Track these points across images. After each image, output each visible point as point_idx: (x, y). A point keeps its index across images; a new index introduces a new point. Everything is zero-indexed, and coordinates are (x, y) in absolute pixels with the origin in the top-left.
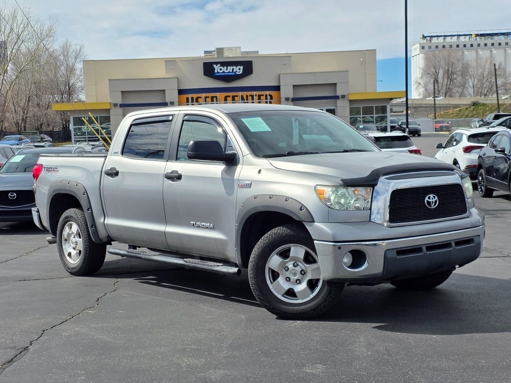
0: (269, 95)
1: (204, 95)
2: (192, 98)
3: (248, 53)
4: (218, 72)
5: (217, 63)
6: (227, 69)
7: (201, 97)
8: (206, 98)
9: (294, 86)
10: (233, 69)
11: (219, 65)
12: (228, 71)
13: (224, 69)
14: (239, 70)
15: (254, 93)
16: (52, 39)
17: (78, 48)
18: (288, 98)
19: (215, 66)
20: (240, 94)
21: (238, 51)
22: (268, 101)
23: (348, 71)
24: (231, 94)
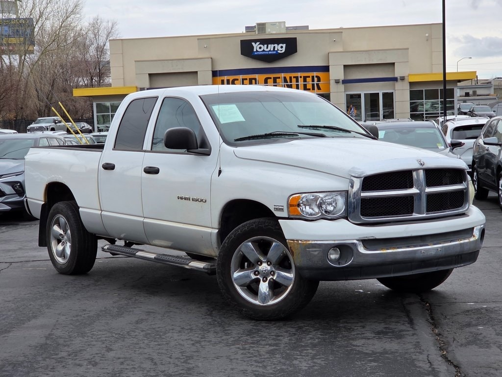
0: (316, 76)
1: (241, 77)
2: (228, 81)
3: (296, 28)
4: (257, 51)
5: (256, 41)
6: (267, 48)
8: (243, 80)
9: (345, 66)
10: (274, 47)
11: (258, 43)
12: (268, 49)
13: (264, 47)
14: (281, 48)
15: (299, 74)
16: (78, 16)
17: (110, 25)
18: (339, 80)
19: (253, 44)
20: (283, 75)
21: (283, 27)
22: (315, 83)
23: (408, 49)
24: (272, 76)
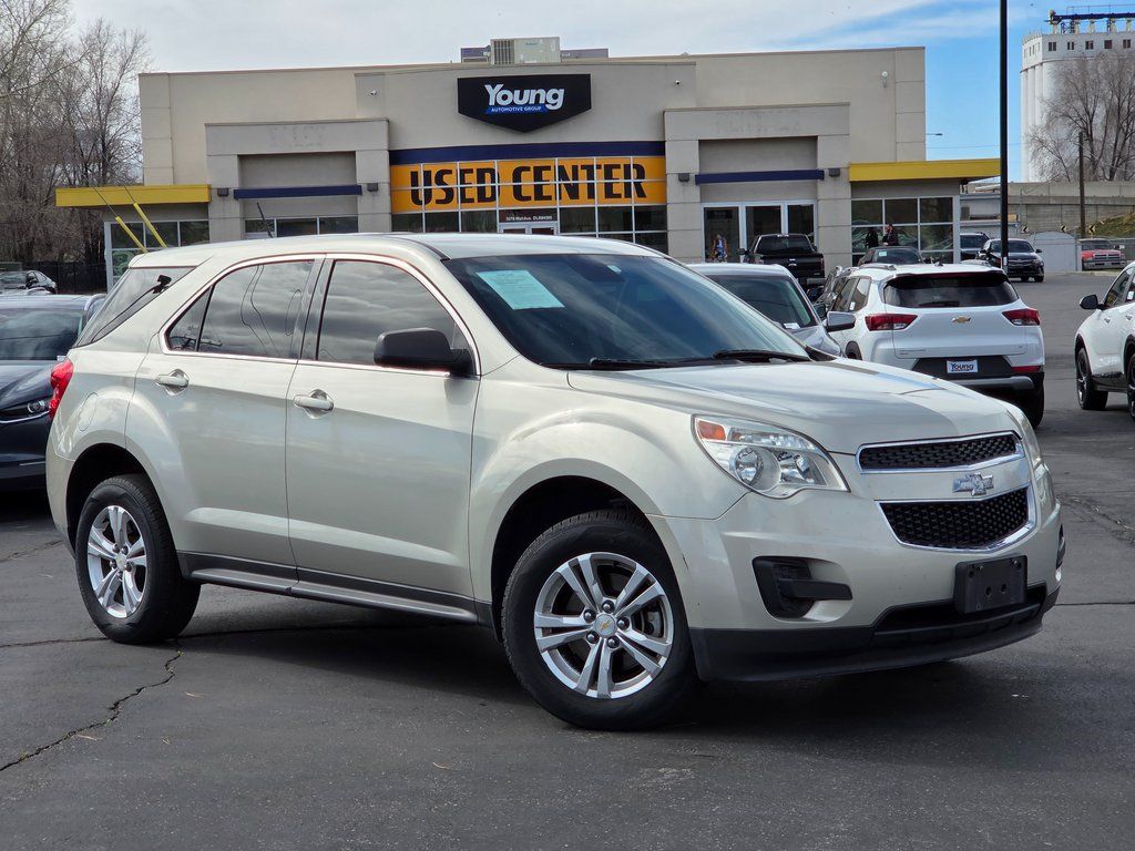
0: (635, 166)
1: (457, 166)
2: (427, 174)
3: (578, 54)
4: (497, 104)
5: (494, 81)
6: (521, 98)
7: (450, 172)
8: (463, 172)
9: (702, 142)
10: (538, 96)
11: (499, 86)
12: (524, 101)
13: (514, 96)
14: (554, 99)
15: (595, 161)
16: (60, 17)
17: (129, 42)
18: (687, 175)
19: (488, 87)
20: (557, 161)
21: (553, 50)
22: (632, 181)
23: (848, 104)
24: (532, 163)
